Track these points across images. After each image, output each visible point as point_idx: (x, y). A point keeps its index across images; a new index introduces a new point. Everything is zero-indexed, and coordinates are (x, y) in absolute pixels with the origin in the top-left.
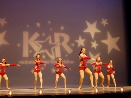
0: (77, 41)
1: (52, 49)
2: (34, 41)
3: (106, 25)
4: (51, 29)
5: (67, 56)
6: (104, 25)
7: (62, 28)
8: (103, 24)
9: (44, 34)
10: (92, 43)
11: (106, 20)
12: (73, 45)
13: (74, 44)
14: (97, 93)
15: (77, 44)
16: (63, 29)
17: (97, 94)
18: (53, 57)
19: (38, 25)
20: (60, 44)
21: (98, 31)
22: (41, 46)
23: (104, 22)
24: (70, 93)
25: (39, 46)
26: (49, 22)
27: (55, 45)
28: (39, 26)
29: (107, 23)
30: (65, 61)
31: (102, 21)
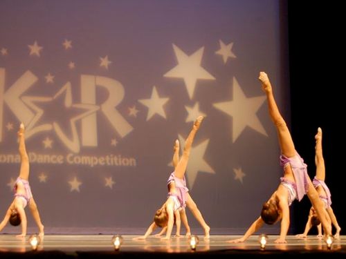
0: (145, 102)
1: (73, 122)
2: (20, 97)
3: (229, 59)
4: (72, 65)
5: (114, 142)
6: (225, 60)
7: (105, 62)
8: (221, 57)
9: (49, 79)
10: (188, 109)
11: (231, 45)
12: (133, 112)
13: (137, 109)
14: (194, 249)
15: (144, 110)
16: (107, 67)
17: (193, 251)
18: (73, 145)
19: (35, 49)
20: (96, 108)
21: (206, 76)
22: (40, 112)
23: (226, 52)
24: (117, 247)
25: (35, 112)
26: (68, 44)
27: (82, 111)
28: (38, 53)
29: (233, 56)
30: (118, 158)
31: (218, 48)
